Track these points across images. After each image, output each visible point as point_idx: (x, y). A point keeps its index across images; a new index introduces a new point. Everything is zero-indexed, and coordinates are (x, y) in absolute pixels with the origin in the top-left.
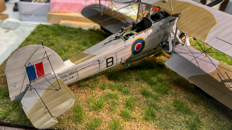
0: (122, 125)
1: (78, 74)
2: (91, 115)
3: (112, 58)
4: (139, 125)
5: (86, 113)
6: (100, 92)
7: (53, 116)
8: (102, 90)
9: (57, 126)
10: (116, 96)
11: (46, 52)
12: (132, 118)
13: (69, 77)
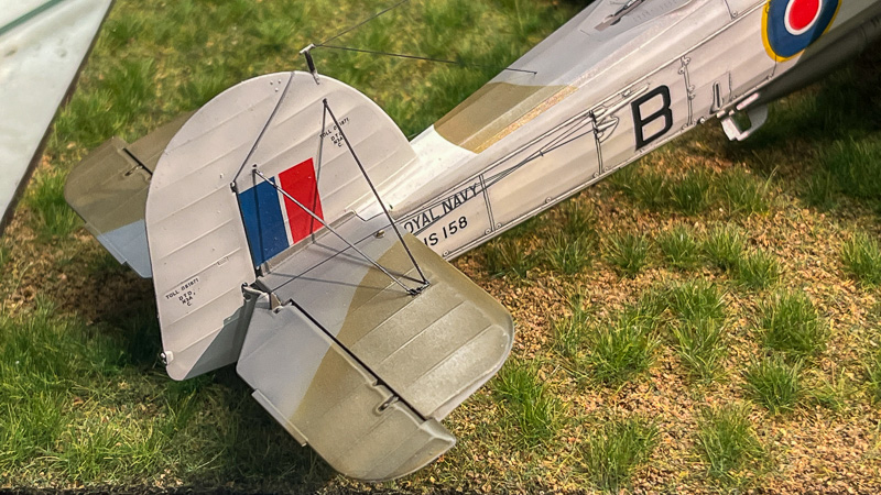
0: (764, 442)
1: (487, 203)
2: (593, 407)
3: (664, 91)
4: (854, 431)
5: (566, 400)
6: (616, 291)
7: (425, 415)
8: (624, 280)
9: (432, 479)
10: (711, 300)
11: (326, 106)
12: (814, 402)
13: (445, 222)
